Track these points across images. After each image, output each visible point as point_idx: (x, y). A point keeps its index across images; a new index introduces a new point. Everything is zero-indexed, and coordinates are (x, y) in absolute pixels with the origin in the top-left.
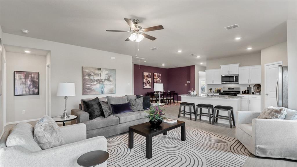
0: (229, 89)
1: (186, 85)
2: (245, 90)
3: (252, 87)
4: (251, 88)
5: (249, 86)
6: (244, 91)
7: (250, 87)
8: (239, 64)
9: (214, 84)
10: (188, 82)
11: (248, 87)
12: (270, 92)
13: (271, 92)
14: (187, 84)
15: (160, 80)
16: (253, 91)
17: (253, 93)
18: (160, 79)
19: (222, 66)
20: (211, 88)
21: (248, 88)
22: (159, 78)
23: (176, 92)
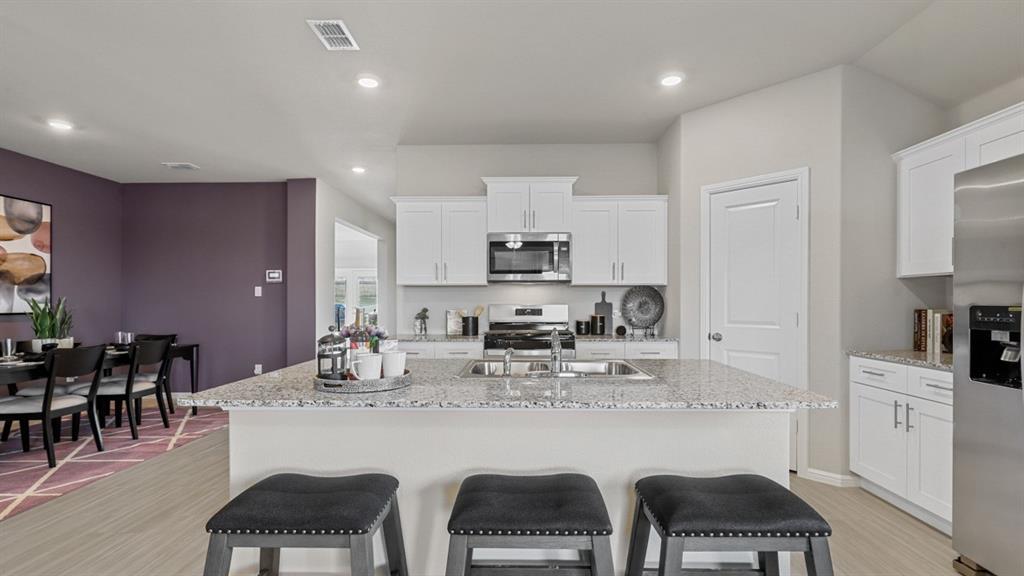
0: (520, 312)
1: (258, 291)
2: (588, 319)
3: (615, 299)
4: (610, 305)
5: (604, 295)
6: (587, 323)
7: (607, 300)
8: (574, 179)
9: (450, 283)
10: (276, 275)
11: (600, 300)
12: (730, 322)
13: (735, 322)
14: (266, 286)
15: (46, 257)
16: (617, 320)
17: (621, 331)
18: (38, 245)
19: (493, 184)
20: (425, 310)
21: (597, 304)
22: (28, 237)
23: (183, 341)
